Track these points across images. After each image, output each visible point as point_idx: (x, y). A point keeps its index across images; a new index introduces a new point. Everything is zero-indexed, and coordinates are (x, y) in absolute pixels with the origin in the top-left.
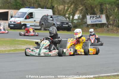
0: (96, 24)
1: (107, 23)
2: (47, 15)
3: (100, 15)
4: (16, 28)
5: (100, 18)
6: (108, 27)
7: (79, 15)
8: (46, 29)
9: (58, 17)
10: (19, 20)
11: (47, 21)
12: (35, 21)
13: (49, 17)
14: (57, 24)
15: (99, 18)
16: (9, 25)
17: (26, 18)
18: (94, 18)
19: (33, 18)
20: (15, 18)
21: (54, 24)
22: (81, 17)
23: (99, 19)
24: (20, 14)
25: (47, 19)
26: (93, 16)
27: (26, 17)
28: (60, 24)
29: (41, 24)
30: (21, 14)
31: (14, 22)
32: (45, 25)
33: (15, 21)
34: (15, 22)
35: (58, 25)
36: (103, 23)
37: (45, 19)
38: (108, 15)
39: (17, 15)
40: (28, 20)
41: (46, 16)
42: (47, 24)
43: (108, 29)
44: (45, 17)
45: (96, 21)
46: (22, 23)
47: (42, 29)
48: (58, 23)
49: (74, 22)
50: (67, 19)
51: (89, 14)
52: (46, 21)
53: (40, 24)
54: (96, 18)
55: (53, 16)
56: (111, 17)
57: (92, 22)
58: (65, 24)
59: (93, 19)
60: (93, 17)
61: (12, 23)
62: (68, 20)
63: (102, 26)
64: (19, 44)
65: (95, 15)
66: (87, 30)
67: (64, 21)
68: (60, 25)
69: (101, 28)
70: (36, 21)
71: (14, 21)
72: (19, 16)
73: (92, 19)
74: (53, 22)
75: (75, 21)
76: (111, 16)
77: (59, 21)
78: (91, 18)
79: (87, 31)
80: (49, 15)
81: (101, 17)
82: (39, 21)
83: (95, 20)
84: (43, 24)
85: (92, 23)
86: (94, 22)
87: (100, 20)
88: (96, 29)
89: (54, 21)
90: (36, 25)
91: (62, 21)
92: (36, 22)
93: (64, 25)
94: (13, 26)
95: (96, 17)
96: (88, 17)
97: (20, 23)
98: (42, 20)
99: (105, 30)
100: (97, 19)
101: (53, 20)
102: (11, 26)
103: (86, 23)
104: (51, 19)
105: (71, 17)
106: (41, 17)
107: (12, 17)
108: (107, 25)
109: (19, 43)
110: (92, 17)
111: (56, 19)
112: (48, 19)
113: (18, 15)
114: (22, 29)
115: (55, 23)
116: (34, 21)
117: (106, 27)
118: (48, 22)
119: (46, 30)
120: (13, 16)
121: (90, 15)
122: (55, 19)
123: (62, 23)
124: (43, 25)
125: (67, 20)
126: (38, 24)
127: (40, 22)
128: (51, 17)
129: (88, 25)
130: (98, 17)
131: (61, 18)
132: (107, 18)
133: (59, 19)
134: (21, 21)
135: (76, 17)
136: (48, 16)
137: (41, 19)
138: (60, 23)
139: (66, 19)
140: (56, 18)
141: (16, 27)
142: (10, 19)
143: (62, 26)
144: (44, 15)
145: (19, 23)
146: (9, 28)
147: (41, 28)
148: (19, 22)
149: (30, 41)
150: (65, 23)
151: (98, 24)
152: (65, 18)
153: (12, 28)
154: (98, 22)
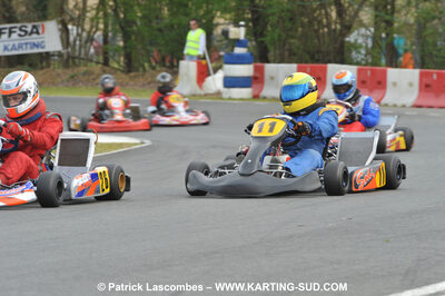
1: (64, 52)
5: (38, 33)
15: (32, 33)
18: (14, 36)
23: (34, 38)
26: (7, 26)
45: (20, 46)
54: (23, 33)
57: (6, 48)
59: (10, 36)
60: (11, 32)
73: (5, 37)
78: (1, 33)
81: (40, 31)
83: (17, 43)
85: (8, 53)
86: (14, 48)
87: (36, 41)
95: (20, 30)
99: (59, 75)
100: (27, 37)
108: (65, 57)
110: (7, 31)
130: (29, 29)
154: (31, 48)
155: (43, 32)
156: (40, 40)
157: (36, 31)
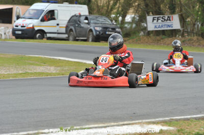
0: (163, 31)
1: (181, 29)
2: (80, 14)
3: (169, 16)
4: (26, 36)
5: (170, 20)
6: (183, 35)
7: (133, 16)
8: (77, 38)
9: (97, 18)
10: (30, 24)
11: (79, 24)
12: (58, 25)
13: (82, 18)
14: (96, 31)
15: (167, 20)
16: (14, 31)
17: (42, 20)
18: (160, 21)
19: (54, 19)
20: (24, 19)
21: (91, 30)
22: (138, 18)
23: (168, 23)
24: (32, 12)
25: (78, 22)
26: (157, 16)
27: (43, 17)
28: (101, 30)
29: (68, 30)
30: (34, 13)
31: (22, 27)
32: (76, 31)
33: (25, 25)
34: (25, 27)
35: (98, 33)
36: (175, 30)
37: (74, 21)
38: (184, 15)
39: (27, 15)
40: (46, 23)
41: (77, 16)
42: (78, 29)
43: (183, 39)
44: (75, 18)
45: (162, 26)
46: (36, 29)
47: (71, 38)
48: (98, 29)
49: (126, 27)
50: (114, 21)
51: (151, 13)
52: (77, 25)
53: (66, 30)
54: (163, 20)
55: (88, 17)
56: (189, 19)
57: (156, 27)
58: (110, 30)
59: (157, 21)
60: (158, 19)
61: (19, 27)
62: (115, 23)
63: (174, 34)
64: (32, 64)
65: (162, 16)
66: (147, 40)
67: (108, 26)
68: (101, 33)
69: (172, 37)
70: (60, 25)
71: (22, 25)
72: (30, 16)
73: (155, 21)
74: (89, 26)
75: (126, 25)
76: (188, 17)
77: (100, 25)
78: (153, 20)
79: (147, 42)
80: (82, 14)
81: (171, 19)
82: (65, 26)
83: (160, 25)
84: (71, 30)
85: (156, 29)
86: (159, 27)
87: (169, 24)
88: (162, 39)
89: (92, 24)
90: (59, 32)
91: (104, 26)
92: (60, 27)
93: (107, 33)
94: (20, 32)
95: (162, 18)
96: (149, 18)
97: (33, 27)
98: (71, 23)
100: (165, 22)
101: (88, 24)
102: (17, 32)
103: (146, 28)
104: (86, 21)
105: (120, 18)
106: (68, 19)
107: (18, 18)
108: (182, 32)
109: (31, 62)
110: (156, 19)
111: (95, 21)
112: (80, 22)
113: (30, 14)
114: (36, 39)
115: (92, 28)
116: (56, 25)
117: (180, 37)
118: (81, 27)
119: (77, 40)
120: (21, 16)
121: (153, 14)
122: (92, 22)
123: (105, 29)
124: (72, 32)
125: (113, 24)
126: (64, 30)
127: (67, 27)
128: (86, 18)
129: (149, 31)
130: (166, 18)
131: (103, 20)
132: (182, 20)
133: (98, 22)
134: (35, 25)
135: (128, 18)
136: (80, 16)
137: (69, 21)
138: (101, 28)
139: (112, 22)
140: (94, 19)
141: (26, 34)
142: (15, 22)
143: (105, 33)
144: (74, 14)
145: (30, 28)
146: (14, 37)
147: (69, 37)
148: (31, 26)
149: (50, 59)
150: (109, 28)
151: (166, 30)
152: (109, 21)
153: (18, 37)
154: (167, 27)
155: (172, 20)
156: (171, 24)
157: (169, 19)
